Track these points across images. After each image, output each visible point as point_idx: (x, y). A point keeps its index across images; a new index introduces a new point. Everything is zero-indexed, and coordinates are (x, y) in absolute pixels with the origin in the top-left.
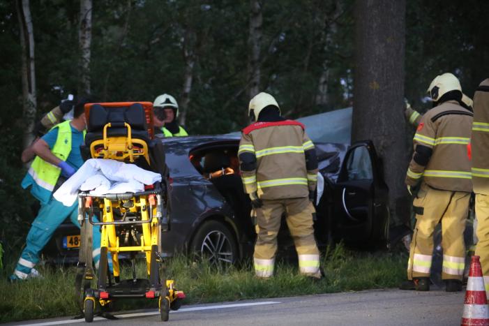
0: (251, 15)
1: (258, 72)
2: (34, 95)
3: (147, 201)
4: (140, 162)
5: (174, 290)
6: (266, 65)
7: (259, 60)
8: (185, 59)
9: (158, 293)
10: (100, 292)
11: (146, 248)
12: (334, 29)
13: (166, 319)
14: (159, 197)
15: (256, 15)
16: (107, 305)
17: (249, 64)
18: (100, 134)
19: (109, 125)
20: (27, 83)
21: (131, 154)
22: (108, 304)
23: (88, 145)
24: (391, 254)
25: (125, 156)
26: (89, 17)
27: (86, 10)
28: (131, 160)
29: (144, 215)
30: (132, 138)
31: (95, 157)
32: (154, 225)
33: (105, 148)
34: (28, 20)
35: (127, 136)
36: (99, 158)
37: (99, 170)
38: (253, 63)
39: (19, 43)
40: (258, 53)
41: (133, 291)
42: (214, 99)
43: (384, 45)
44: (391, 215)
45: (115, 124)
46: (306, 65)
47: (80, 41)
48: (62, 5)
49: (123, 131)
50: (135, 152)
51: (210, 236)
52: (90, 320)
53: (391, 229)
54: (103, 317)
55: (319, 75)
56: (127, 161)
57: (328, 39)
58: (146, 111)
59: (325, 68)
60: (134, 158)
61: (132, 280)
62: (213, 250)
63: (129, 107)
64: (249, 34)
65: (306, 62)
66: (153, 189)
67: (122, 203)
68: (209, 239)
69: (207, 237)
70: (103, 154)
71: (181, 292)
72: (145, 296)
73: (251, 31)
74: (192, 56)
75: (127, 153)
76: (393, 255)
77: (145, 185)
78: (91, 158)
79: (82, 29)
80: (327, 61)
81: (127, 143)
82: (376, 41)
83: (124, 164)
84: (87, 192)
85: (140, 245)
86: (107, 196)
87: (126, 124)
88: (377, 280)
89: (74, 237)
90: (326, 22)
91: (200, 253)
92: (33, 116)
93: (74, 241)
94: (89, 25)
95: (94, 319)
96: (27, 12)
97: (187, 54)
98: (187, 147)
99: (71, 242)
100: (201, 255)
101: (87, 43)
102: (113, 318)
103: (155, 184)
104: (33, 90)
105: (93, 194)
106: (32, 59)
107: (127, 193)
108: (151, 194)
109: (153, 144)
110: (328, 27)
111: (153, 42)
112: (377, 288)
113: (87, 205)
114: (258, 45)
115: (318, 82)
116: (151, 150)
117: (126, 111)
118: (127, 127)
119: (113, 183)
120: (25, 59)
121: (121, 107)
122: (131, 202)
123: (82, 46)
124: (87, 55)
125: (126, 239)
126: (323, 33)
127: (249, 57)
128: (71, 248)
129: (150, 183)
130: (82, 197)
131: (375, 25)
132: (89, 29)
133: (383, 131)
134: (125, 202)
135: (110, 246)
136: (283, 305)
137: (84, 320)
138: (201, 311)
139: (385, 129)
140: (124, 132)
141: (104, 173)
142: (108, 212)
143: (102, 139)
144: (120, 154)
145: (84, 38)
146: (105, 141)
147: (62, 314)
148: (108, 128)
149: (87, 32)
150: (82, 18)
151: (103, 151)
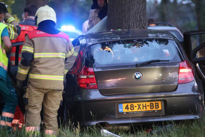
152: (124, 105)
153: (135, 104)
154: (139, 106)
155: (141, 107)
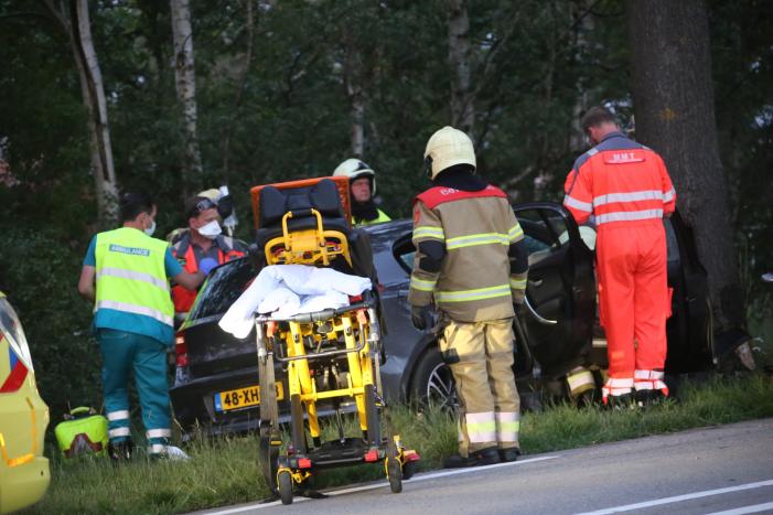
0: (449, 14)
1: (470, 109)
2: (113, 184)
3: (354, 320)
4: (339, 264)
5: (403, 450)
6: (482, 96)
7: (471, 89)
8: (351, 99)
9: (382, 453)
10: (298, 459)
11: (356, 391)
12: (589, 24)
13: (397, 489)
14: (371, 312)
15: (456, 14)
16: (305, 481)
17: (453, 96)
18: (278, 229)
19: (290, 214)
20: (100, 165)
21: (324, 253)
22: (307, 479)
23: (262, 248)
24: (721, 376)
25: (315, 258)
26: (189, 48)
27: (182, 36)
28: (326, 263)
29: (349, 341)
30: (324, 230)
31: (273, 263)
32: (364, 356)
33: (287, 248)
34: (92, 62)
35: (316, 227)
36: (278, 264)
37: (281, 281)
38: (460, 94)
39: (82, 101)
40: (468, 76)
41: (345, 454)
42: (403, 161)
43: (676, 48)
44: (715, 314)
45: (298, 212)
46: (549, 88)
47: (178, 88)
48: (138, 32)
49: (309, 222)
50: (331, 250)
51: (437, 371)
52: (288, 502)
53: (716, 336)
54: (305, 496)
55: (571, 102)
56: (319, 264)
57: (580, 42)
58: (340, 189)
59: (581, 90)
60: (329, 259)
61: (338, 441)
62: (444, 392)
63: (315, 186)
64: (447, 47)
65: (548, 82)
66: (362, 302)
67: (316, 327)
68: (437, 376)
69: (434, 373)
70: (284, 258)
71: (413, 452)
72: (364, 459)
73: (452, 41)
74: (359, 94)
75: (319, 252)
76: (724, 377)
77: (350, 296)
78: (267, 265)
79: (179, 67)
80: (581, 79)
81: (318, 238)
82: (663, 44)
83: (315, 269)
84: (268, 314)
85: (347, 387)
86: (297, 318)
87: (314, 211)
88: (704, 413)
89: (231, 393)
90: (575, 15)
91: (425, 400)
92: (116, 217)
93: (231, 399)
94: (190, 61)
95: (295, 500)
96: (89, 50)
97: (351, 92)
98: (386, 240)
99: (228, 401)
100: (427, 403)
101: (190, 92)
102: (320, 497)
103: (363, 294)
104: (112, 174)
105: (276, 317)
106: (104, 125)
107: (325, 310)
108: (360, 308)
109: (354, 236)
110: (579, 21)
111: (295, 77)
112: (704, 425)
113: (270, 334)
114: (466, 64)
115: (570, 114)
116: (352, 244)
117: (312, 191)
118: (315, 216)
119: (303, 298)
120: (93, 126)
121: (303, 186)
122: (328, 324)
123: (183, 96)
124: (192, 111)
125: (326, 380)
126: (571, 33)
127: (452, 84)
128: (229, 411)
129: (357, 292)
130: (261, 323)
131: (659, 19)
132: (190, 67)
133: (688, 184)
134: (320, 324)
135: (302, 393)
136: (565, 460)
137: (279, 502)
138: (445, 477)
139: (691, 181)
140: (311, 223)
141: (289, 285)
142: (297, 341)
143: (282, 235)
144: (308, 255)
145: (183, 82)
146: (286, 238)
147: (244, 498)
148: (288, 219)
149: (187, 73)
150: (177, 51)
151: (284, 254)
152: (223, 396)
153: (240, 392)
154: (246, 394)
155: (250, 396)
